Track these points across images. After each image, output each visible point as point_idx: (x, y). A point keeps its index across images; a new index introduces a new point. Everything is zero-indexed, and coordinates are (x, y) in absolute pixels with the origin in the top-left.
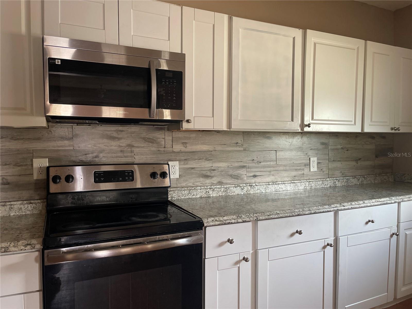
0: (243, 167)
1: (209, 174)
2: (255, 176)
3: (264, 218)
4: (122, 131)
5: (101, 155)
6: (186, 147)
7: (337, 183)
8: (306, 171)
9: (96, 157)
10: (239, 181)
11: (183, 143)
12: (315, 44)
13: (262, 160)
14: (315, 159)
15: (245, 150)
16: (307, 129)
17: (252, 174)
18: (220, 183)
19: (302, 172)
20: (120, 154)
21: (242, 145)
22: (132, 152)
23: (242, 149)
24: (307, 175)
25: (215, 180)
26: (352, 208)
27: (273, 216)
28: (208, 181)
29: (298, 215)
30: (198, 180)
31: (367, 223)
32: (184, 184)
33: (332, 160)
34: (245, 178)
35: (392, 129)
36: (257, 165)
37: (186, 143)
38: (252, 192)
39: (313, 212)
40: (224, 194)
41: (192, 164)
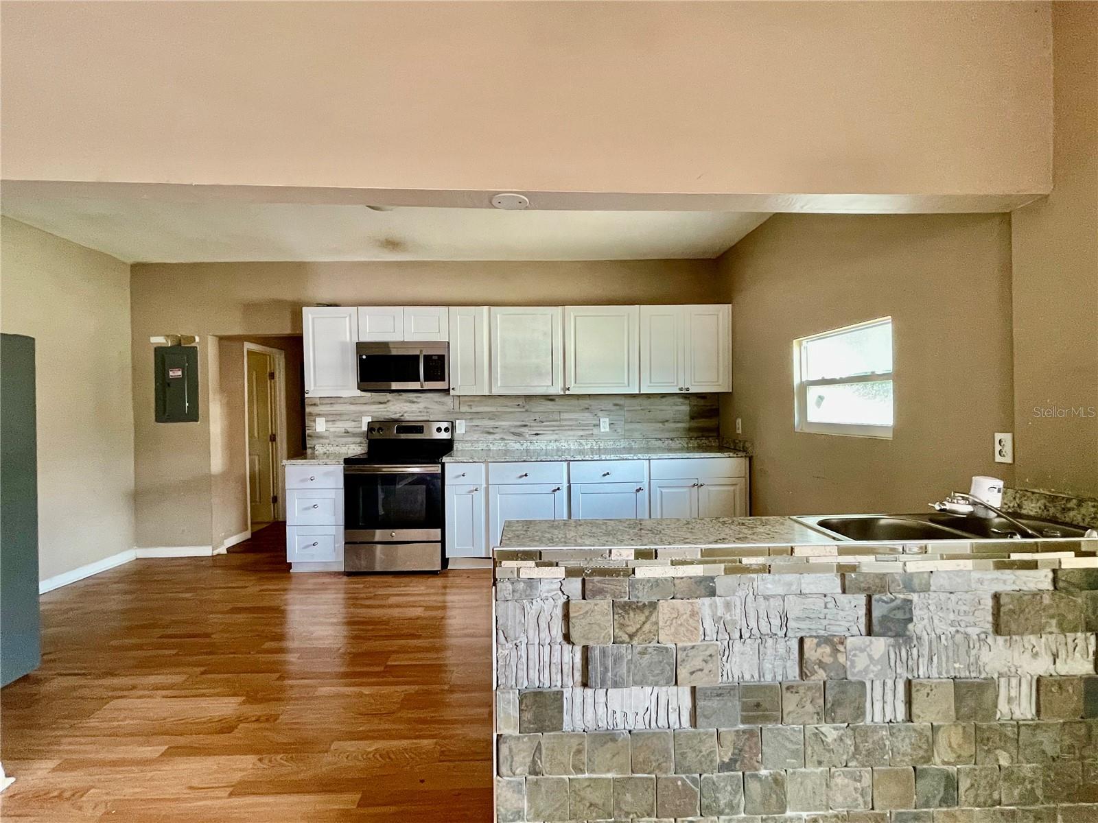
0: (525, 426)
1: (491, 431)
2: (537, 434)
3: (492, 460)
4: (420, 397)
5: (405, 415)
6: (471, 408)
7: (633, 444)
8: (595, 431)
9: (402, 416)
10: (521, 438)
11: (469, 405)
12: (575, 317)
13: (544, 420)
14: (607, 420)
15: (527, 411)
16: (567, 392)
17: (535, 433)
18: (503, 439)
19: (591, 432)
20: (419, 414)
21: (524, 407)
22: (427, 412)
23: (524, 410)
24: (597, 435)
25: (497, 436)
26: (583, 460)
27: (500, 460)
28: (491, 437)
29: (524, 461)
30: (481, 435)
31: (604, 475)
32: (469, 439)
33: (629, 421)
34: (527, 436)
35: (681, 389)
36: (539, 424)
37: (471, 405)
38: (532, 448)
39: (539, 460)
40: (503, 448)
41: (476, 422)
